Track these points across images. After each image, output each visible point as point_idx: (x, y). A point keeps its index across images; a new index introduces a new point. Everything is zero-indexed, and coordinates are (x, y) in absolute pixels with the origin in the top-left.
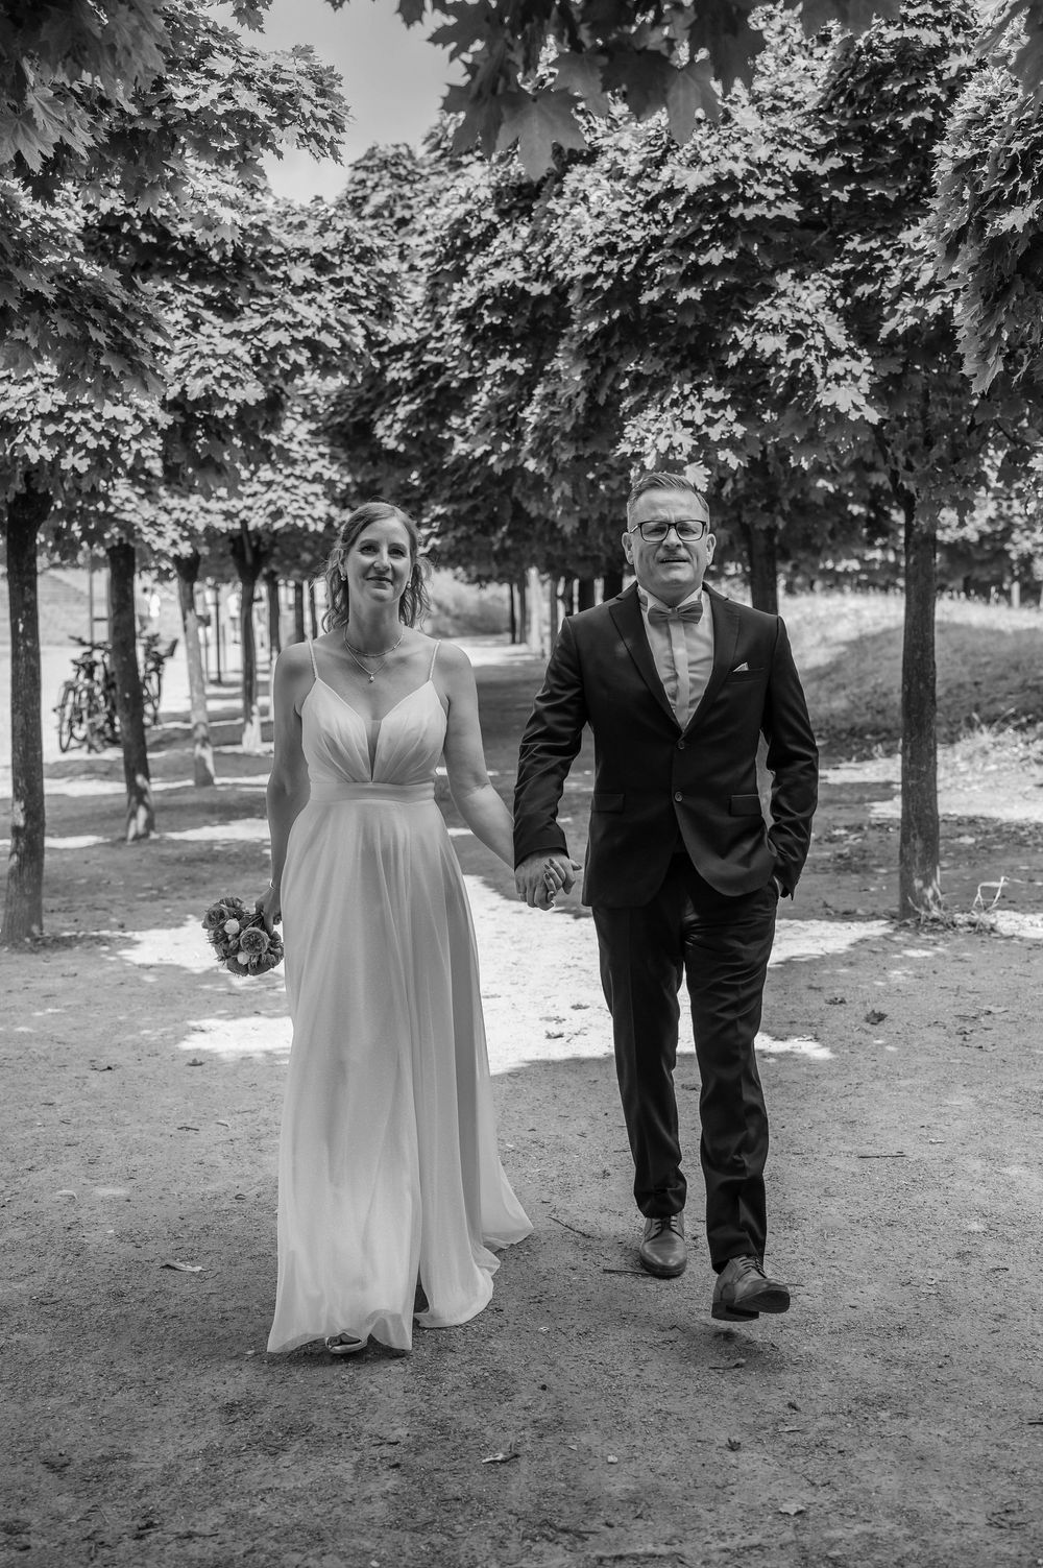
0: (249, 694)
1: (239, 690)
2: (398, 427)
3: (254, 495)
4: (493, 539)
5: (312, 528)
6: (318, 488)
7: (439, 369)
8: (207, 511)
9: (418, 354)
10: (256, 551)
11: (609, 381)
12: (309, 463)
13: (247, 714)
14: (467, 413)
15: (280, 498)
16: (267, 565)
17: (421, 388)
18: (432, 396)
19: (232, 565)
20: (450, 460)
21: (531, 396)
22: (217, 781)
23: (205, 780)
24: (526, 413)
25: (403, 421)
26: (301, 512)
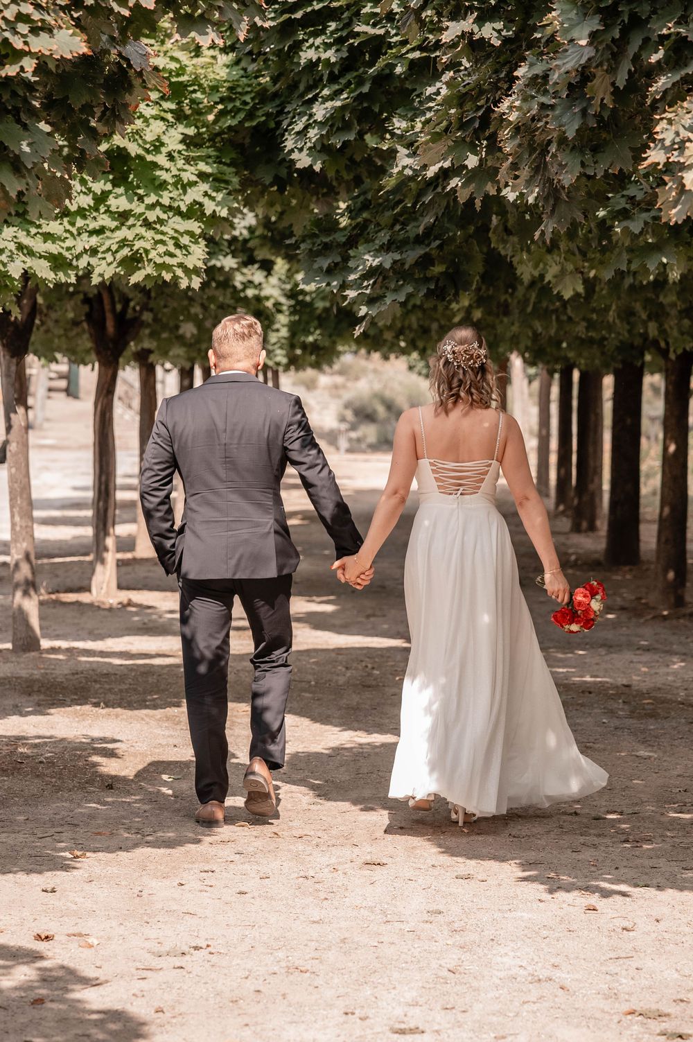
0: (103, 522)
1: (89, 513)
2: (313, 133)
3: (100, 231)
4: (454, 306)
5: (184, 284)
6: (195, 226)
7: (377, 46)
8: (31, 253)
9: (349, 24)
10: (120, 319)
11: (633, 48)
12: (184, 188)
13: (98, 547)
14: (418, 112)
15: (140, 237)
16: (136, 337)
17: (350, 76)
18: (366, 89)
19: (86, 336)
20: (389, 183)
21: (512, 80)
22: (45, 644)
23: (27, 643)
24: (504, 106)
25: (321, 124)
26: (168, 260)
